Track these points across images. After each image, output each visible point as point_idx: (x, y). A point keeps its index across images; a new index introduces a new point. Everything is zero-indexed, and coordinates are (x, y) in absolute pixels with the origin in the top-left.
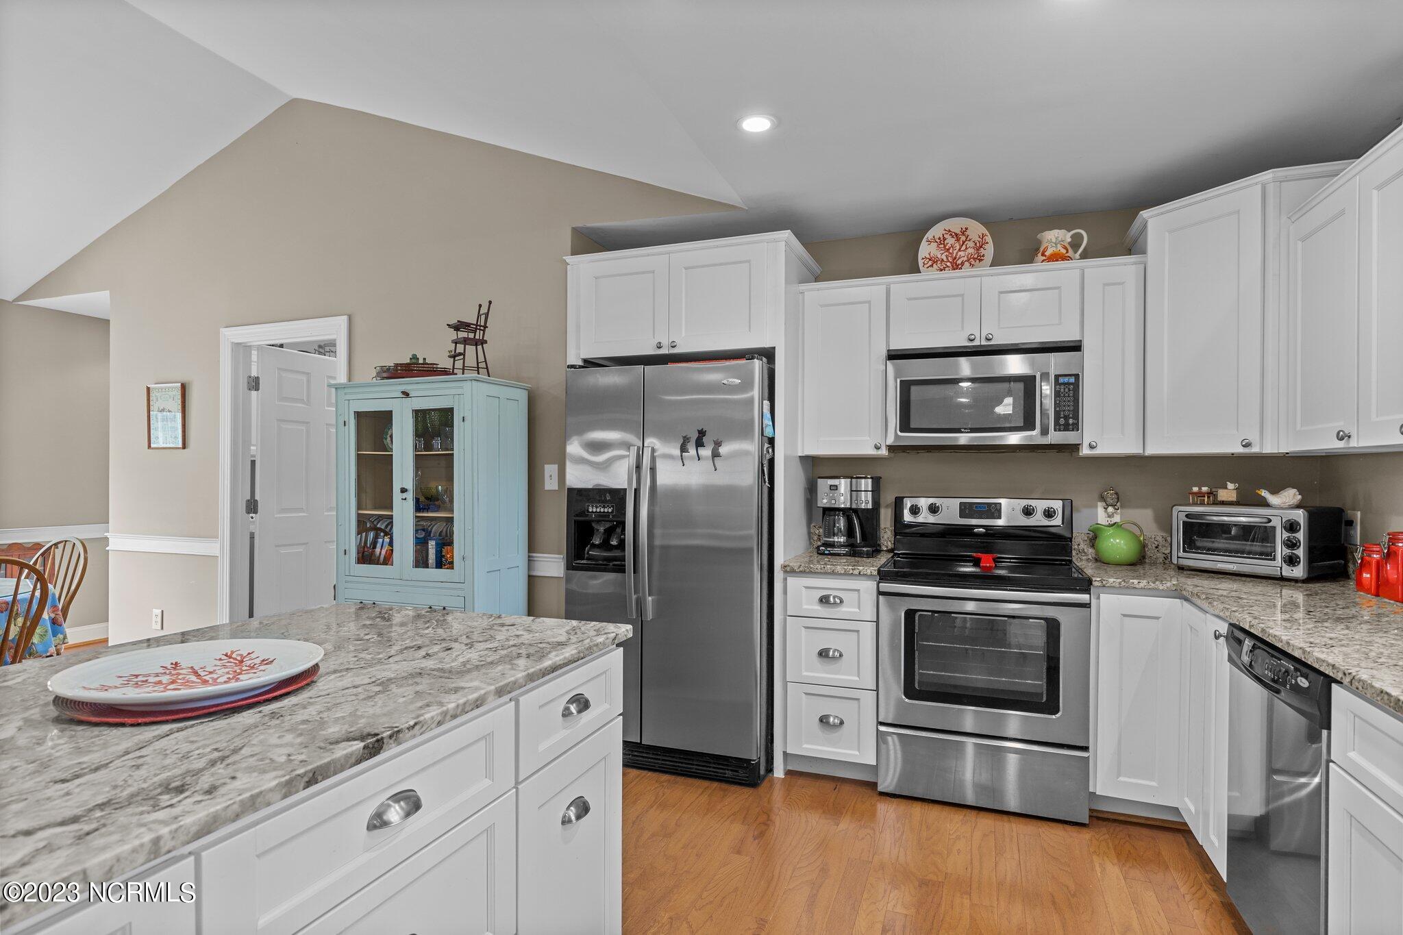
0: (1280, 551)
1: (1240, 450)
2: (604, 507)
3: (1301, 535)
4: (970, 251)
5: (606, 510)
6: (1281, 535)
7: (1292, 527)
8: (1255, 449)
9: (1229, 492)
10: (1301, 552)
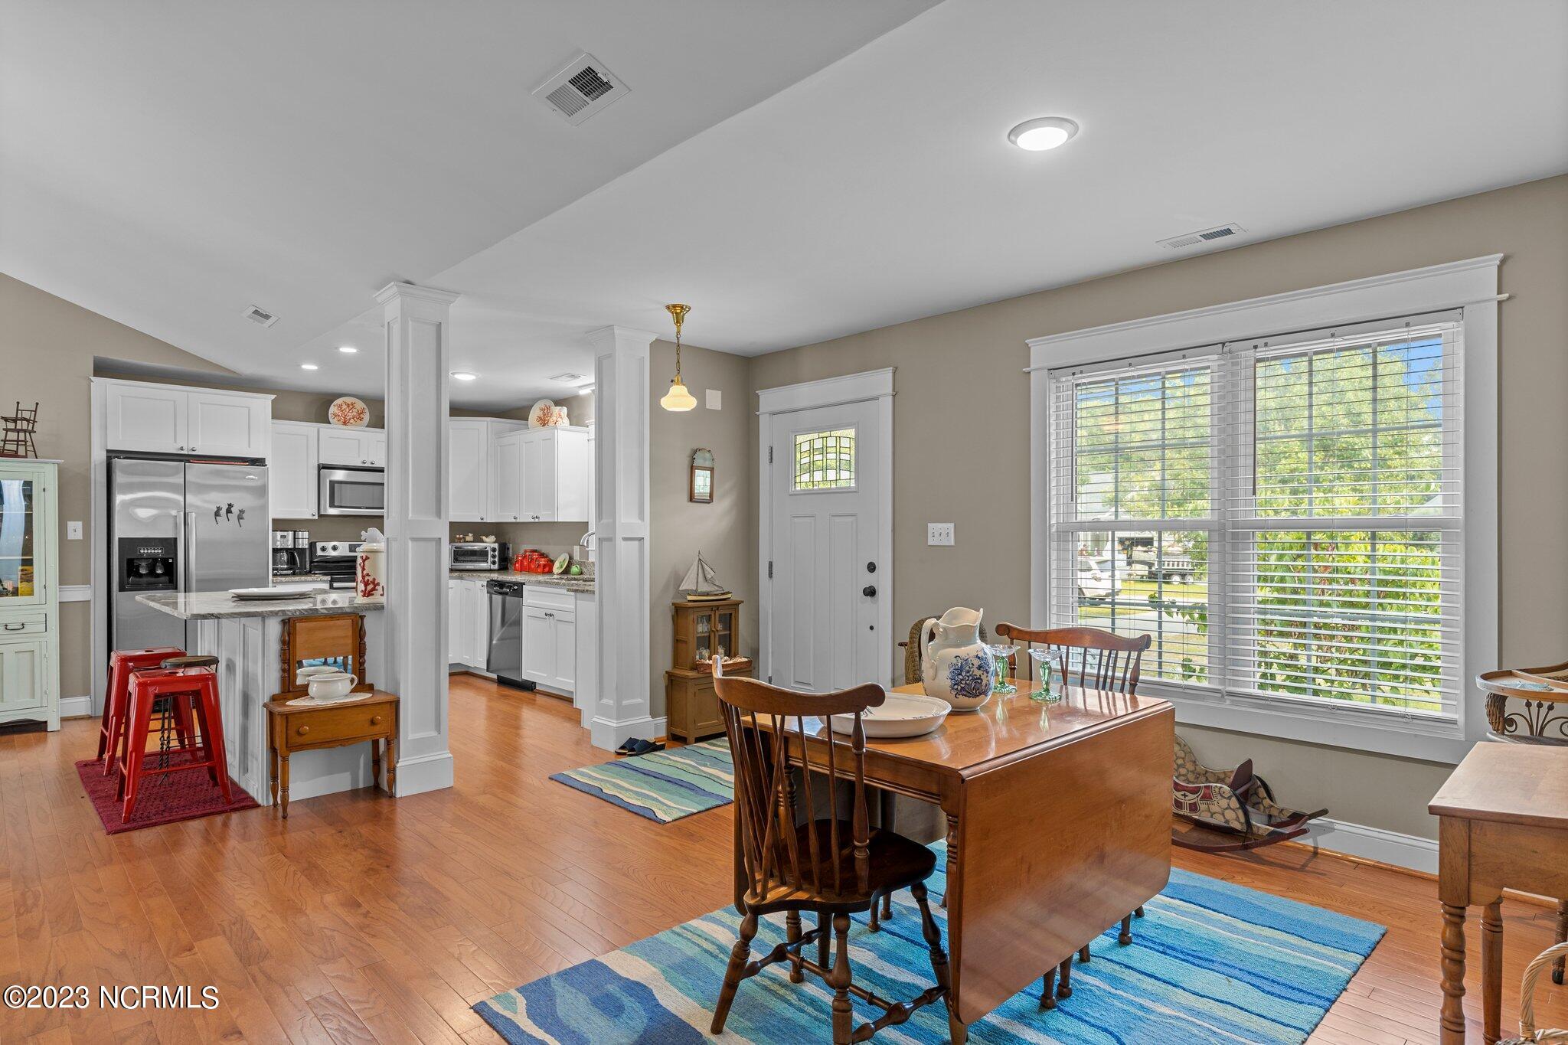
0: (490, 559)
1: (480, 521)
2: (154, 549)
3: (496, 553)
4: (354, 413)
5: (156, 551)
6: (490, 553)
7: (494, 550)
8: (485, 521)
9: (470, 537)
10: (496, 559)
